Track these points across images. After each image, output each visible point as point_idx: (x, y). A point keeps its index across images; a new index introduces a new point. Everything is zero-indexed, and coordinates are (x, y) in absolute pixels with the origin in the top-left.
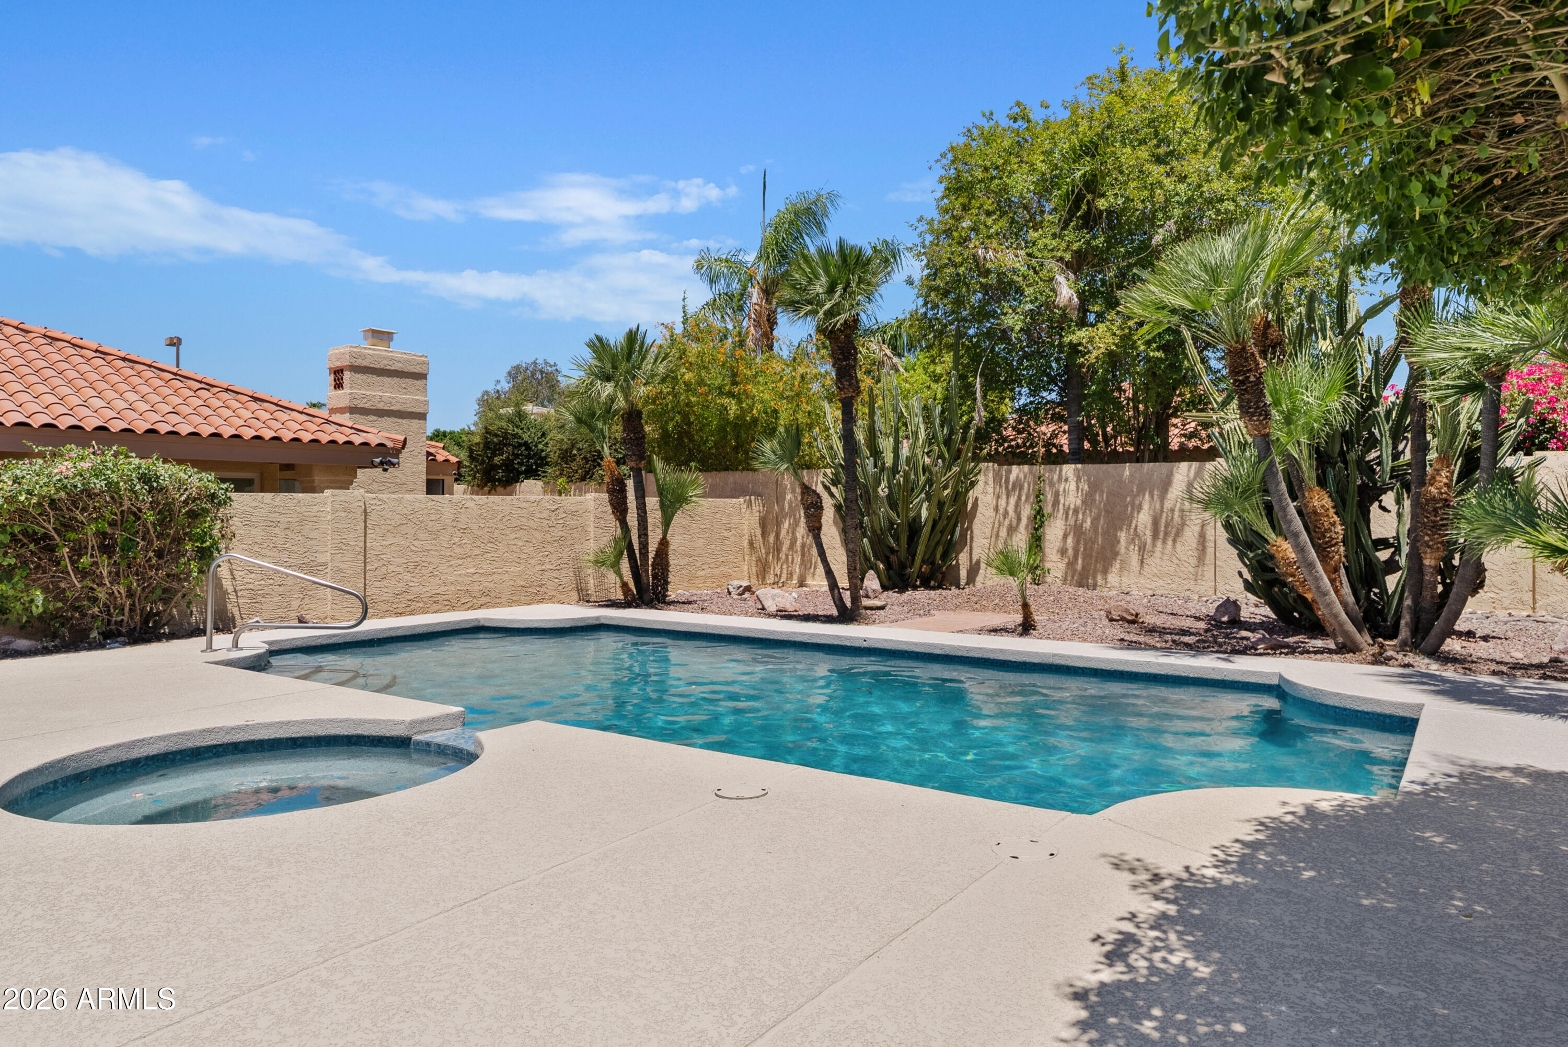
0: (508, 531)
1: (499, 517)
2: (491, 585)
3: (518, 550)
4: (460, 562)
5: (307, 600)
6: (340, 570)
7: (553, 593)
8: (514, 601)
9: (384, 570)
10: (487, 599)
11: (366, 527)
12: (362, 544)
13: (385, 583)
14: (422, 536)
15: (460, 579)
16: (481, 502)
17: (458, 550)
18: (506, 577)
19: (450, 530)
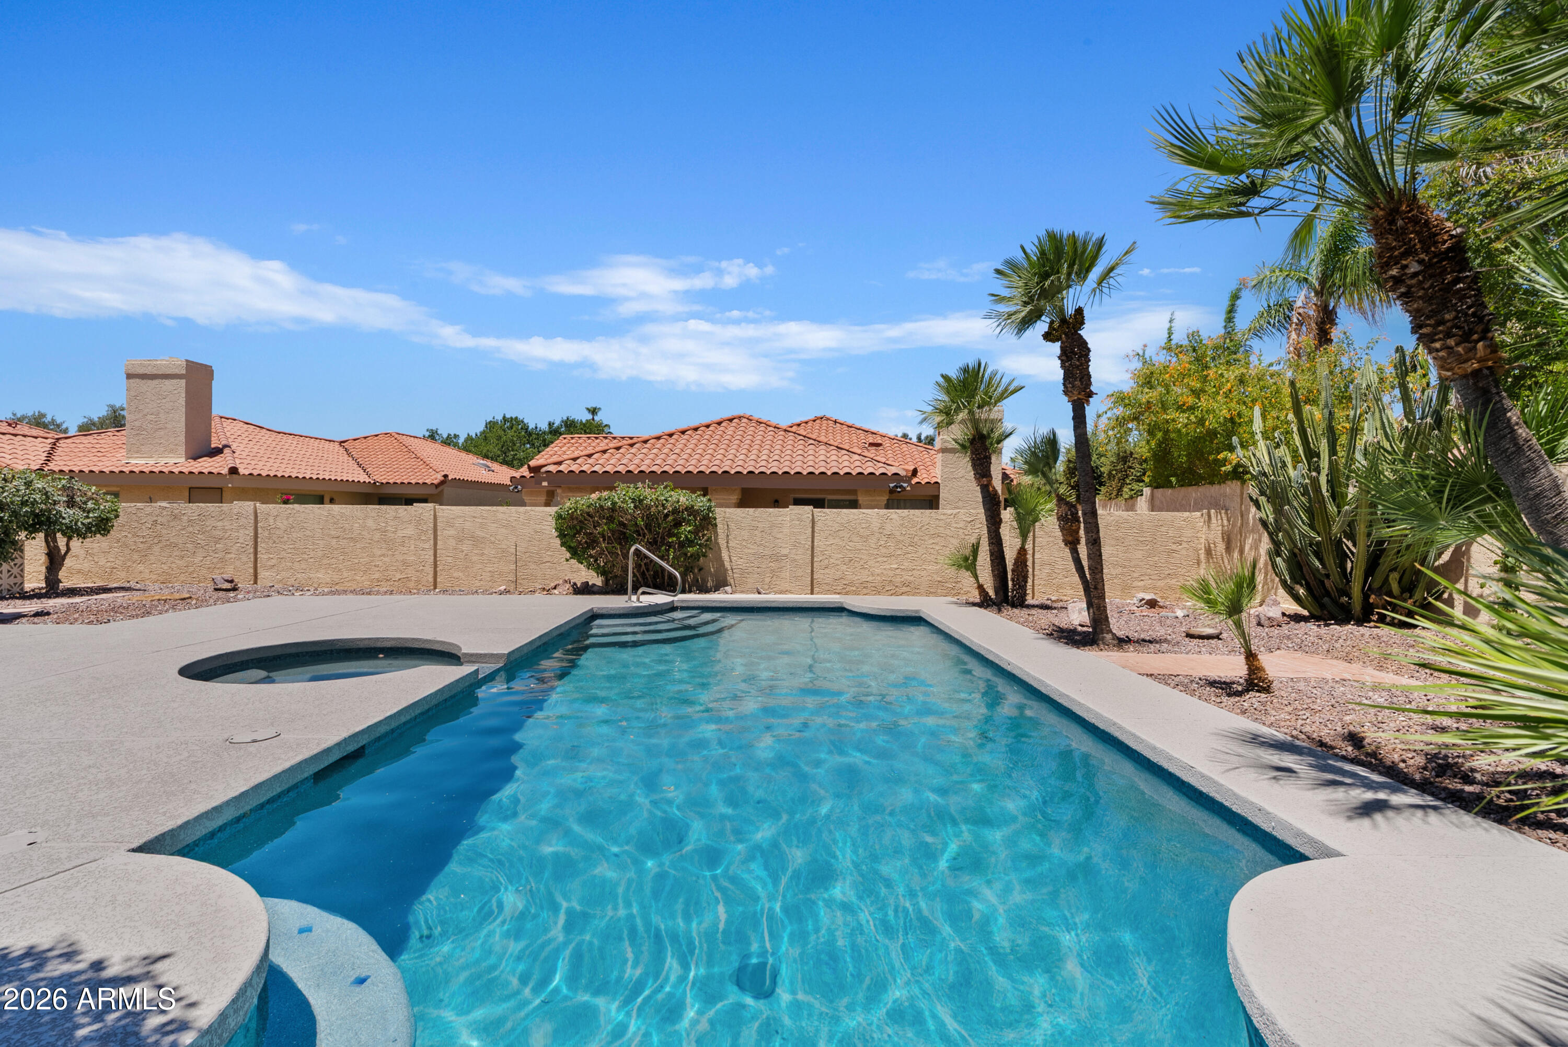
0: (926, 538)
1: (919, 527)
2: (912, 578)
3: (935, 553)
4: (885, 559)
5: (774, 579)
6: (795, 560)
7: (968, 589)
8: (931, 593)
9: (826, 561)
10: (908, 589)
11: (813, 532)
12: (810, 543)
13: (827, 571)
14: (855, 539)
15: (885, 572)
16: (903, 515)
17: (883, 550)
18: (923, 573)
19: (877, 535)
